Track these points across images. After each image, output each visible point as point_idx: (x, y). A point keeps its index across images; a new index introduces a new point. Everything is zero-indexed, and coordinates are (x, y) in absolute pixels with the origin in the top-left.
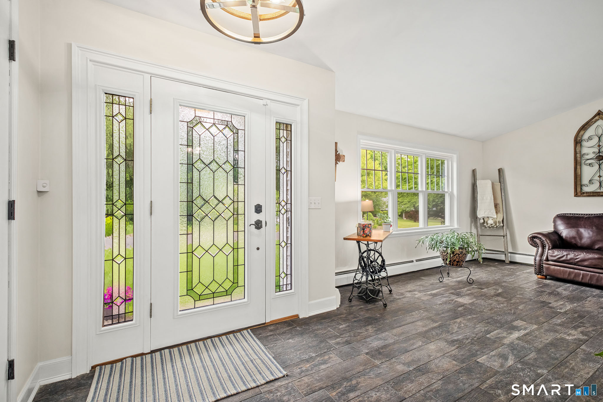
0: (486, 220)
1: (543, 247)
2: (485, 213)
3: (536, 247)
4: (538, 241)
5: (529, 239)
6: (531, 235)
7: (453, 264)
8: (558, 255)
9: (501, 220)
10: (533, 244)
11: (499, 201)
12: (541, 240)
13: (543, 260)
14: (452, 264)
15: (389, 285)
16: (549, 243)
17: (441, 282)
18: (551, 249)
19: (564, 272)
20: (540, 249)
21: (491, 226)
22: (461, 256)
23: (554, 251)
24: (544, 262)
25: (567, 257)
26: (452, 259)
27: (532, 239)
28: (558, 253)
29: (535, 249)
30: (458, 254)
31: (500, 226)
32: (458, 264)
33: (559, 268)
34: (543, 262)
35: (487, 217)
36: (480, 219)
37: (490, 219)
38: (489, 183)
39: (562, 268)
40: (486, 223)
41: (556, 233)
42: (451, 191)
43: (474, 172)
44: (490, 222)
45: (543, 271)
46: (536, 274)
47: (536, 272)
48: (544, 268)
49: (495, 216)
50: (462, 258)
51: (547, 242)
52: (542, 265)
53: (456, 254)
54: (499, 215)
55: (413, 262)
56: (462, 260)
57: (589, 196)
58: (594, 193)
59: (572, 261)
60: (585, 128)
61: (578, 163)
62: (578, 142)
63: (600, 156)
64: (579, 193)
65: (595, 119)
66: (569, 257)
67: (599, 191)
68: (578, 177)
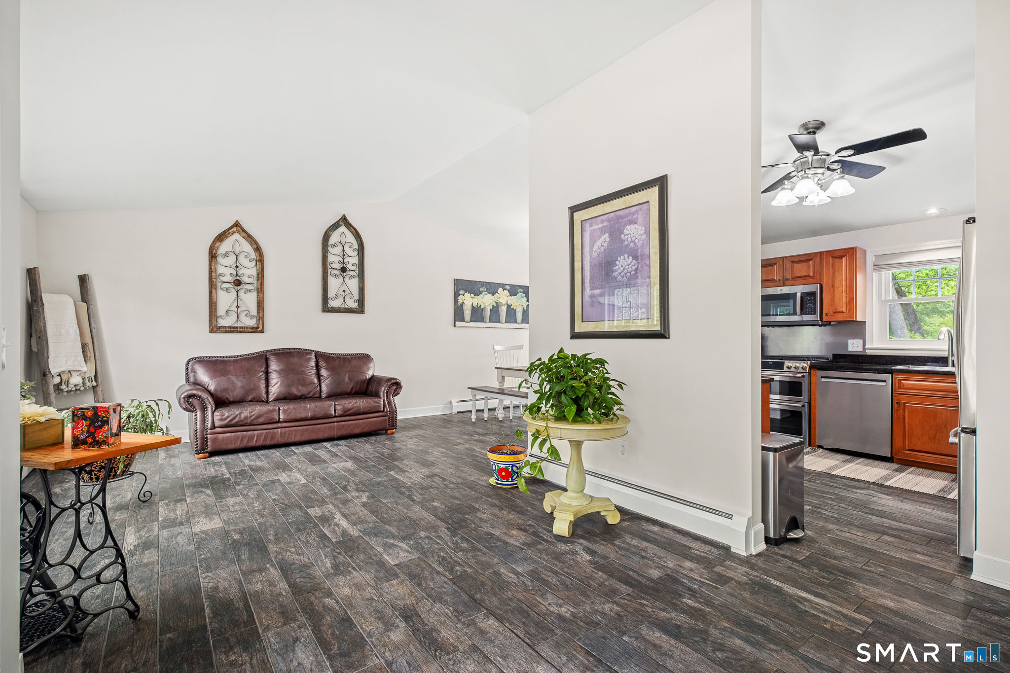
0: (64, 377)
1: (204, 409)
2: (63, 364)
3: (193, 412)
4: (195, 401)
5: (182, 401)
6: (186, 394)
8: (229, 417)
9: (93, 375)
10: (188, 408)
11: (87, 338)
12: (200, 399)
13: (207, 428)
16: (212, 402)
18: (216, 410)
21: (74, 389)
23: (222, 411)
24: (209, 431)
27: (185, 399)
28: (227, 414)
29: (192, 415)
31: (91, 386)
33: (228, 435)
34: (207, 431)
35: (67, 371)
36: (53, 376)
37: (74, 374)
38: (68, 302)
39: (233, 434)
40: (66, 383)
44: (76, 380)
45: (207, 446)
46: (196, 453)
47: (197, 450)
48: (208, 441)
49: (82, 367)
51: (209, 401)
52: (207, 437)
54: (89, 364)
57: (227, 332)
58: (231, 327)
59: (245, 421)
60: (221, 237)
61: (212, 285)
62: (213, 256)
63: (237, 280)
64: (214, 328)
65: (234, 229)
66: (243, 416)
67: (236, 325)
68: (213, 305)
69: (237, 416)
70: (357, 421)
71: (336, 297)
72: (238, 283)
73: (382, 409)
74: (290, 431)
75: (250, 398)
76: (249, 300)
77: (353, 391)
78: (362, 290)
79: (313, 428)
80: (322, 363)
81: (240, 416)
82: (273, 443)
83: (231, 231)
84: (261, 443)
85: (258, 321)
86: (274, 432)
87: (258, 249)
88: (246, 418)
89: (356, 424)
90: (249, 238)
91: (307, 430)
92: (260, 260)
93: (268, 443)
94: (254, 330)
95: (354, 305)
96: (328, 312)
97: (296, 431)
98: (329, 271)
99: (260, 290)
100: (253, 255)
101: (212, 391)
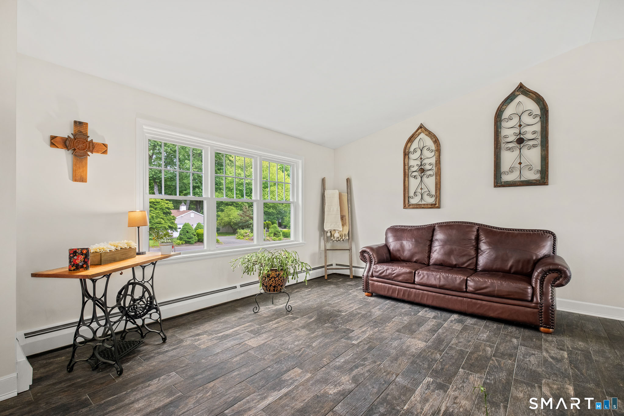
0: (332, 233)
1: (371, 262)
2: (332, 226)
3: (365, 262)
4: (366, 255)
5: (360, 254)
6: (362, 250)
7: (270, 289)
8: (380, 270)
9: (347, 233)
10: (363, 259)
11: (346, 213)
12: (369, 254)
13: (369, 276)
14: (268, 289)
15: (162, 331)
16: (375, 258)
17: (256, 313)
18: (376, 264)
19: (385, 288)
20: (368, 264)
21: (337, 240)
22: (278, 279)
23: (378, 266)
25: (386, 273)
26: (268, 284)
27: (362, 253)
28: (381, 268)
29: (365, 264)
30: (274, 277)
31: (346, 239)
32: (276, 289)
33: (381, 284)
34: (369, 278)
35: (334, 230)
36: (327, 232)
37: (337, 232)
38: (337, 193)
39: (383, 284)
40: (333, 237)
41: (386, 246)
42: (296, 201)
43: (323, 180)
44: (337, 235)
45: (369, 288)
46: (363, 291)
47: (363, 289)
48: (369, 285)
49: (340, 228)
50: (279, 281)
51: (373, 256)
52: (369, 282)
53: (271, 278)
54: (345, 227)
55: (236, 288)
56: (279, 285)
57: (414, 208)
58: (417, 205)
59: (389, 277)
60: (411, 140)
61: (406, 175)
62: (406, 154)
63: (421, 168)
64: (407, 205)
65: (420, 131)
66: (389, 272)
67: (420, 203)
68: (406, 189)
69: (384, 271)
70: (492, 303)
71: (512, 170)
72: (422, 171)
73: (530, 298)
74: (423, 293)
75: (415, 259)
76: (430, 182)
77: (513, 271)
78: (545, 159)
79: (444, 297)
80: (483, 238)
81: (386, 271)
82: (409, 299)
83: (417, 133)
84: (400, 296)
85: (436, 199)
86: (410, 291)
87: (436, 141)
88: (390, 274)
89: (491, 306)
90: (431, 134)
91: (438, 297)
92: (438, 150)
93: (406, 298)
94: (433, 206)
95: (537, 177)
96: (500, 186)
97: (428, 295)
98: (503, 145)
99: (438, 175)
100: (433, 147)
101: (391, 250)
